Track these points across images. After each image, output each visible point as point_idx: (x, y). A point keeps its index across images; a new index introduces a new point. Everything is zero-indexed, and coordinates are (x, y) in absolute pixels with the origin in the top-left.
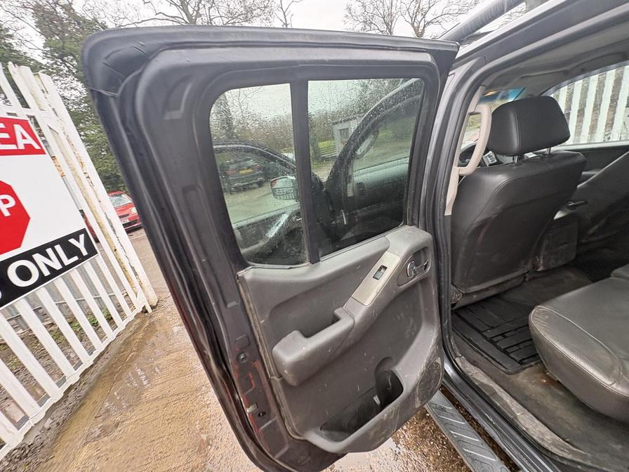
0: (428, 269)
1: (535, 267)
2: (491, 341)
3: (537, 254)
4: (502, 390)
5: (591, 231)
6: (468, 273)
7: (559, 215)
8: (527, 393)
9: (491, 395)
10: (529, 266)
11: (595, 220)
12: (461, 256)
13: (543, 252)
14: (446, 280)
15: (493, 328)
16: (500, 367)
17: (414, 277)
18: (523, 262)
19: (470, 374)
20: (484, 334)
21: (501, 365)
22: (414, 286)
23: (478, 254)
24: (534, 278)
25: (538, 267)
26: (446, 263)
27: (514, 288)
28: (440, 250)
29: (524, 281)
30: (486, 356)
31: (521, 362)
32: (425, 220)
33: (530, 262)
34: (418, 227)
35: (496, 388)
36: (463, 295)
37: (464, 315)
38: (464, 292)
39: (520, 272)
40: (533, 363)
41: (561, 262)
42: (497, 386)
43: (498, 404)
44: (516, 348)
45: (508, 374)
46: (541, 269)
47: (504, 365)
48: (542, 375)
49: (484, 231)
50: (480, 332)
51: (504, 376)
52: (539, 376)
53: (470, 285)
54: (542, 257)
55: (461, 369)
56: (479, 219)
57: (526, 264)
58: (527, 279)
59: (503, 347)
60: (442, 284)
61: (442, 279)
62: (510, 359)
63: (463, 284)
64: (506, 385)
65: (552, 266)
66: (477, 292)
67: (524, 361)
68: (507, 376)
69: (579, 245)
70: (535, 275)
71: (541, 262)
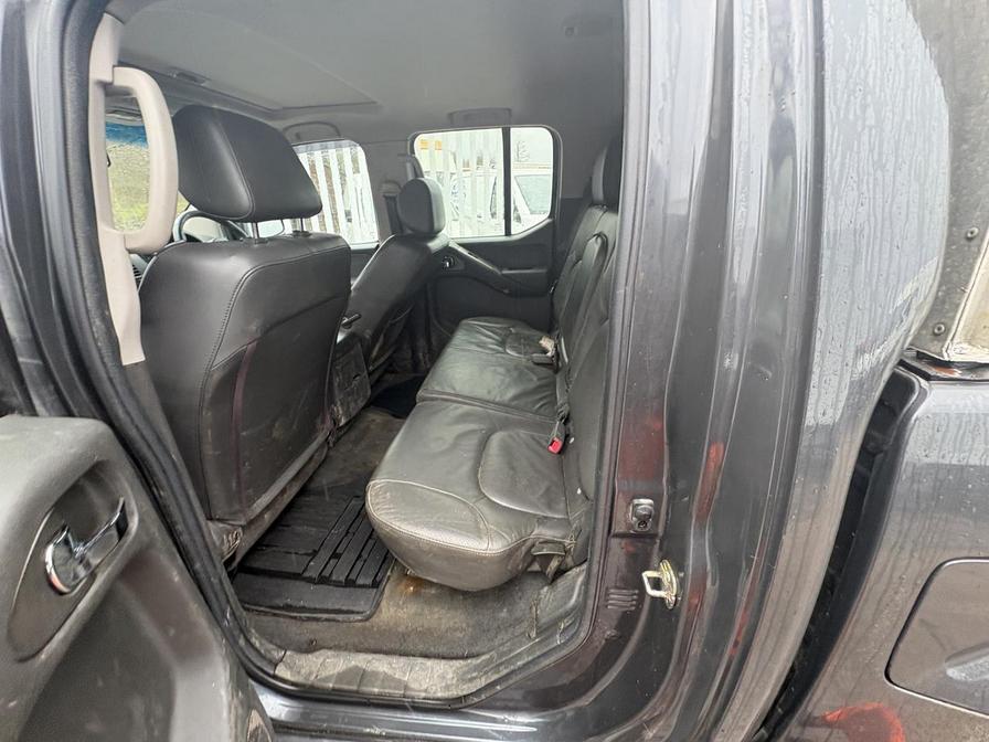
0: (134, 524)
1: (335, 421)
2: (323, 580)
3: (332, 401)
4: (370, 657)
5: (375, 353)
6: (238, 477)
7: (340, 338)
8: (401, 629)
9: (359, 686)
10: (329, 424)
11: (375, 338)
12: (209, 451)
13: (339, 396)
14: (191, 522)
15: (315, 553)
16: (352, 617)
17: (92, 576)
18: (319, 421)
19: (312, 678)
20: (307, 574)
21: (353, 612)
22: (107, 599)
23: (244, 433)
24: (339, 439)
25: (340, 421)
26: (176, 486)
27: (320, 466)
28: (144, 459)
29: (329, 448)
30: (325, 616)
31: (375, 584)
32: (58, 391)
33: (328, 416)
34: (34, 413)
35: (360, 661)
36: (243, 527)
37: (258, 564)
38: (243, 523)
39: (320, 439)
40: (389, 574)
41: (361, 404)
42: (362, 656)
43: (376, 690)
44: (359, 564)
45: (368, 619)
46: (343, 421)
47: (355, 609)
48: (404, 582)
49: (240, 383)
50: (297, 576)
51: (364, 628)
52: (402, 587)
53: (251, 501)
54: (339, 403)
55: (293, 684)
56: (223, 357)
57: (323, 422)
58: (331, 445)
59: (342, 579)
60: (185, 538)
61: (180, 527)
62: (360, 590)
63: (237, 507)
64: (372, 643)
65: (354, 413)
66: (268, 508)
67: (378, 579)
68: (368, 624)
69: (370, 374)
70: (339, 433)
71: (341, 412)
